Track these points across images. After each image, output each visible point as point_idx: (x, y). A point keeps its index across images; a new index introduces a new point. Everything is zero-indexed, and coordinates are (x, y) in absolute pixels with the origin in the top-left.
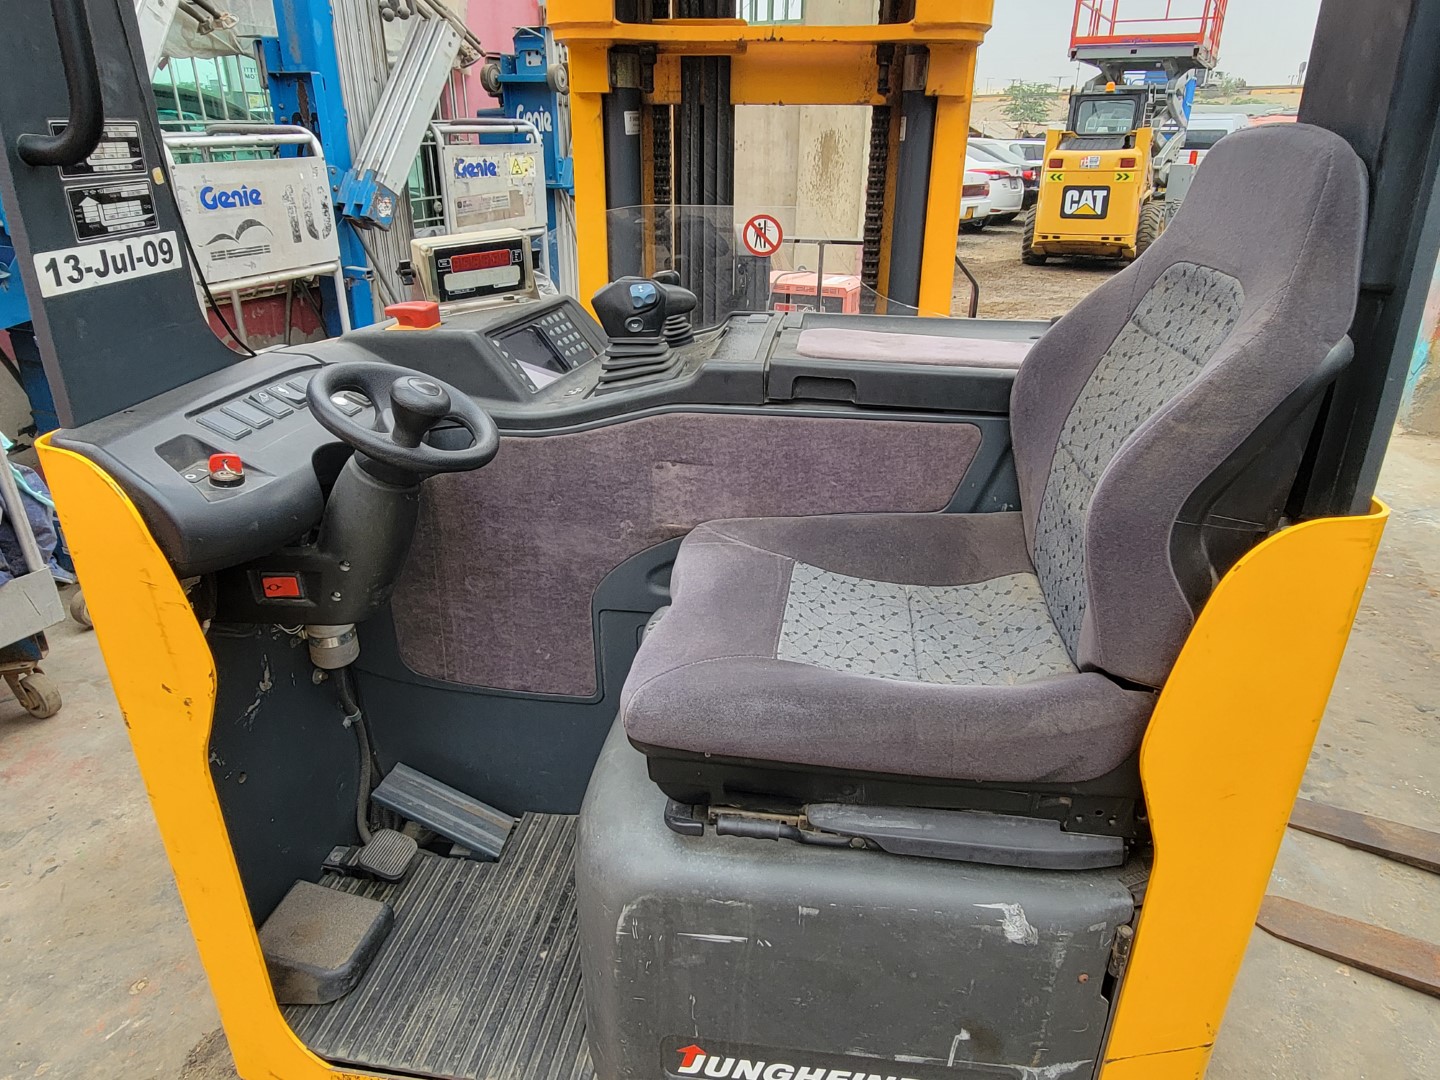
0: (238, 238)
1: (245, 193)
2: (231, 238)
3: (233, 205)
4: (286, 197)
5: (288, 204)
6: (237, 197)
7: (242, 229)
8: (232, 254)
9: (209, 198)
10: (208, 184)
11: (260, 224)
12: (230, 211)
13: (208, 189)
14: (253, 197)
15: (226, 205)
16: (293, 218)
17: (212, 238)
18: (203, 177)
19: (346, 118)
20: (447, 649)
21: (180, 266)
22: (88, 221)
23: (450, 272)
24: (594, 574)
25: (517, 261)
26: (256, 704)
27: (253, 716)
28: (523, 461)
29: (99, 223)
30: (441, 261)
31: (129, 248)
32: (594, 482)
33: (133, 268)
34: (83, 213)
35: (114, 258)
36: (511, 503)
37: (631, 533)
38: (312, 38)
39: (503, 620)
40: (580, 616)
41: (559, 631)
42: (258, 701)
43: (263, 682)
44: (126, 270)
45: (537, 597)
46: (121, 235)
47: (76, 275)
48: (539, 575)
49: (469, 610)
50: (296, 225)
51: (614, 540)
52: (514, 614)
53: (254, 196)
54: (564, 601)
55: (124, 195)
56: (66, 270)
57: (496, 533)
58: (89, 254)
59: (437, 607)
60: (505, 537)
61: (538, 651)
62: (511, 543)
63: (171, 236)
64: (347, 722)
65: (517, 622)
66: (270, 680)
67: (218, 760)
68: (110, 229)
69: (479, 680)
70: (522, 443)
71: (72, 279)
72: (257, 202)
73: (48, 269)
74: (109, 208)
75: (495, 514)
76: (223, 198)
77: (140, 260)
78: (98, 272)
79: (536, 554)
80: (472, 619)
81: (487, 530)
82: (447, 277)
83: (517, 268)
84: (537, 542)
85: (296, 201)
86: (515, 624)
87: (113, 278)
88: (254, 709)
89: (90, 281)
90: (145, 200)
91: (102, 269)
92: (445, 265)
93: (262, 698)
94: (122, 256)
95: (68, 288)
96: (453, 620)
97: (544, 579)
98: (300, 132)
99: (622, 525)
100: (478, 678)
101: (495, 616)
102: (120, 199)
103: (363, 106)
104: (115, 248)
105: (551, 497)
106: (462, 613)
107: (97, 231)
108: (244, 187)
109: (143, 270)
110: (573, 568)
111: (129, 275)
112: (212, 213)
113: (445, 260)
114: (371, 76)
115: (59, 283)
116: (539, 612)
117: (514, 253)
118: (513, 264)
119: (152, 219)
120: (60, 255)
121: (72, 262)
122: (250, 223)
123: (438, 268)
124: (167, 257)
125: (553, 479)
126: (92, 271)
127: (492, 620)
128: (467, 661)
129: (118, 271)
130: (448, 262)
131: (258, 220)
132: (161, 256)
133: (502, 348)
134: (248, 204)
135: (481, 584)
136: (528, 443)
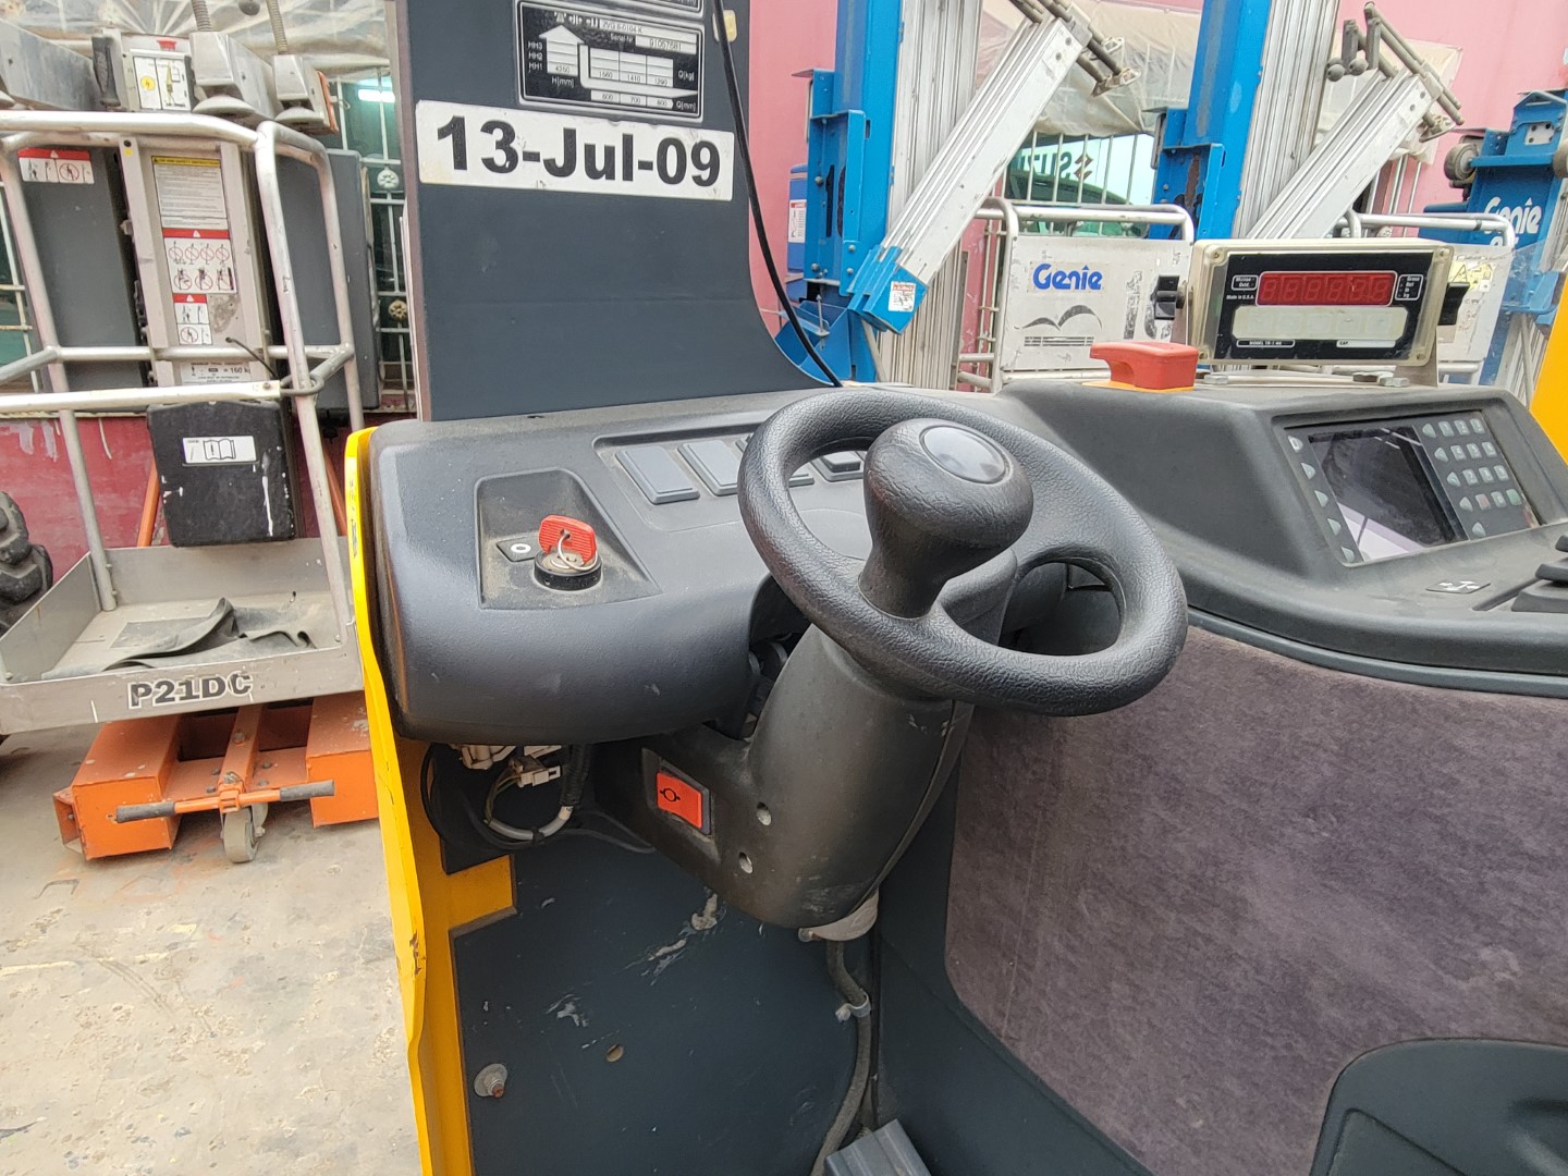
0: (1060, 324)
1: (1085, 275)
2: (1052, 323)
3: (1067, 287)
4: (1130, 285)
5: (1131, 293)
6: (1074, 278)
7: (1069, 314)
8: (1049, 342)
9: (1042, 278)
10: (1047, 261)
11: (1090, 312)
12: (1061, 293)
13: (1045, 266)
14: (1092, 281)
15: (1059, 286)
16: (1132, 310)
17: (1032, 321)
18: (1044, 252)
19: (1239, 201)
20: (1016, 992)
21: (729, 197)
22: (551, 69)
23: (1251, 303)
24: (1363, 1022)
25: (1407, 298)
26: (675, 947)
27: (664, 963)
28: (1269, 710)
29: (577, 79)
30: (1238, 278)
31: (628, 141)
32: (1437, 819)
33: (628, 176)
34: (544, 52)
35: (590, 150)
36: (1212, 785)
37: (1506, 987)
38: (1227, 106)
39: (1129, 1002)
40: (1297, 1091)
41: (1238, 1093)
42: (681, 943)
43: (701, 915)
44: (611, 176)
45: (1214, 1000)
46: (614, 113)
47: (500, 158)
48: (1230, 958)
49: (1071, 949)
50: (1132, 319)
51: (1449, 979)
52: (1153, 1005)
53: (1095, 279)
54: (1269, 1040)
55: (640, 42)
56: (481, 145)
57: (1165, 831)
58: (539, 129)
59: (1020, 912)
60: (1181, 848)
61: (1181, 1101)
62: (1190, 865)
63: (725, 141)
64: (843, 1012)
65: (1155, 1022)
66: (714, 914)
67: (575, 1017)
68: (595, 96)
69: (1056, 1078)
70: (1276, 669)
71: (489, 164)
72: (1095, 286)
73: (442, 133)
74: (604, 58)
75: (1174, 795)
76: (1058, 279)
77: (645, 166)
78: (550, 166)
79: (1236, 912)
80: (1072, 967)
81: (1149, 819)
82: (1241, 312)
83: (1403, 313)
84: (1248, 892)
85: (1142, 291)
86: (1150, 1023)
87: (578, 182)
88: (670, 954)
89: (529, 177)
90: (684, 66)
91: (560, 162)
92: (1244, 287)
93: (690, 939)
94: (610, 152)
95: (476, 176)
96: (1040, 949)
97: (1237, 974)
98: (1174, 212)
99: (1486, 954)
100: (1053, 1073)
101: (1114, 985)
102: (630, 47)
103: (1266, 190)
104: (598, 134)
105: (1312, 811)
106: (1058, 947)
107: (571, 92)
108: (1086, 268)
109: (647, 185)
110: (1315, 983)
111: (617, 186)
112: (1042, 293)
113: (1248, 278)
114: (1288, 152)
115: (460, 163)
116: (1206, 1030)
117: (1404, 281)
118: (1396, 304)
119: (692, 100)
120: (475, 116)
121: (498, 134)
122: (1079, 310)
123: (1228, 291)
124: (705, 175)
125: (1327, 771)
126: (538, 160)
127: (1109, 989)
128: (1044, 1033)
129: (592, 173)
130: (1252, 283)
131: (1089, 307)
132: (691, 170)
133: (1304, 456)
134: (1084, 287)
135: (1107, 914)
136: (1294, 674)
